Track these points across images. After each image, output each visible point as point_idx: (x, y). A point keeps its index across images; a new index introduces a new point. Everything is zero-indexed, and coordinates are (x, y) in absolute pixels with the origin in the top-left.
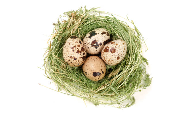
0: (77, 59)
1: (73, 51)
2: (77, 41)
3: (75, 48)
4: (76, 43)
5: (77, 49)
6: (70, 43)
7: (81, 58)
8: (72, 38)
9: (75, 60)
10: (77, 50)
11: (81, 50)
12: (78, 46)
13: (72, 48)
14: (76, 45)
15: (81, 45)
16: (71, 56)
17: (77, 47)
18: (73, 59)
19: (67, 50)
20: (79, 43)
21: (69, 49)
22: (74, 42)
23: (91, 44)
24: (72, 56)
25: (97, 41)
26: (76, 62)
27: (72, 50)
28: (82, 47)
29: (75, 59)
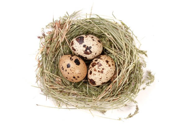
0: (106, 60)
1: (103, 69)
2: (92, 75)
3: (100, 70)
4: (95, 74)
5: (98, 68)
6: (101, 79)
7: (101, 59)
8: (95, 82)
9: (109, 61)
10: (100, 67)
11: (95, 65)
12: (95, 70)
13: (102, 72)
14: (96, 73)
15: (92, 70)
16: (108, 67)
17: (98, 70)
18: (109, 63)
19: (107, 75)
20: (93, 72)
21: (105, 74)
22: (96, 76)
23: (91, 54)
24: (108, 65)
25: (84, 51)
26: (108, 59)
27: (104, 71)
28: (93, 67)
29: (107, 62)
